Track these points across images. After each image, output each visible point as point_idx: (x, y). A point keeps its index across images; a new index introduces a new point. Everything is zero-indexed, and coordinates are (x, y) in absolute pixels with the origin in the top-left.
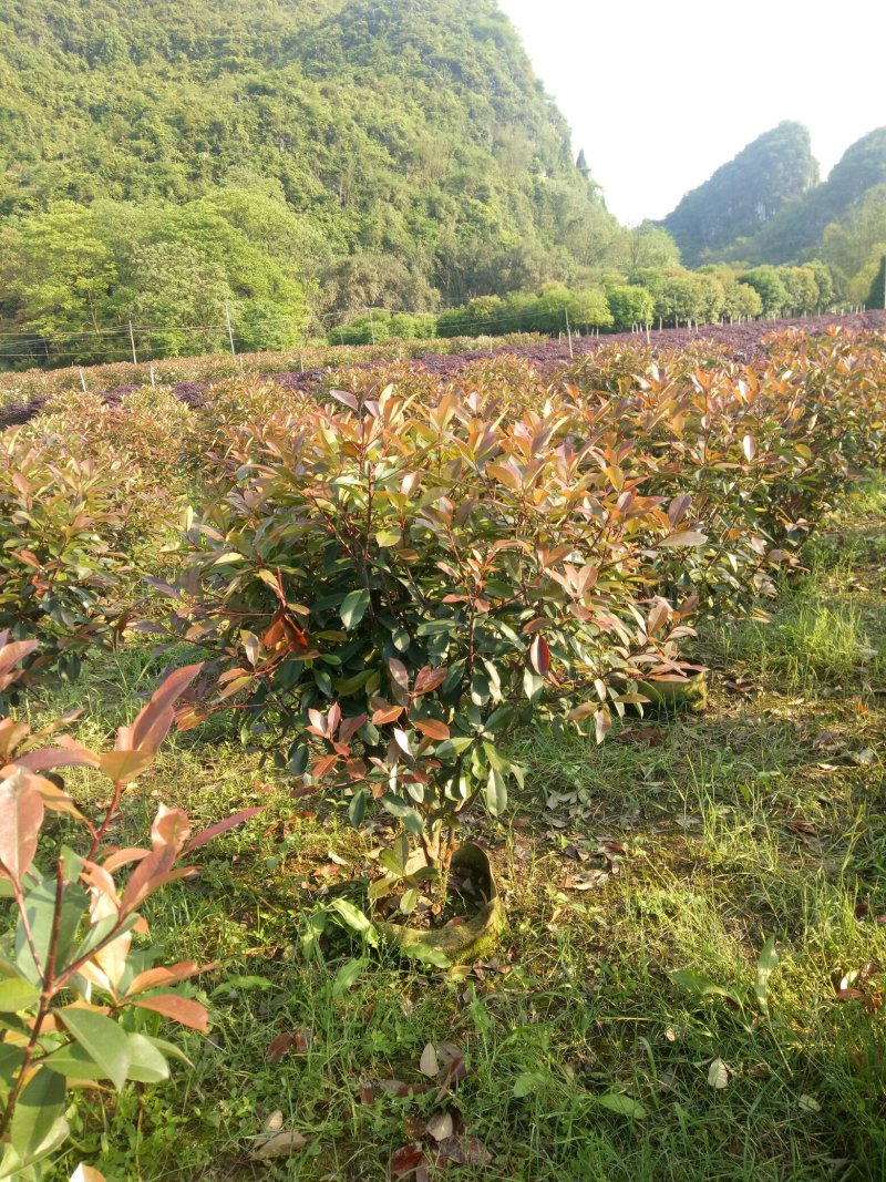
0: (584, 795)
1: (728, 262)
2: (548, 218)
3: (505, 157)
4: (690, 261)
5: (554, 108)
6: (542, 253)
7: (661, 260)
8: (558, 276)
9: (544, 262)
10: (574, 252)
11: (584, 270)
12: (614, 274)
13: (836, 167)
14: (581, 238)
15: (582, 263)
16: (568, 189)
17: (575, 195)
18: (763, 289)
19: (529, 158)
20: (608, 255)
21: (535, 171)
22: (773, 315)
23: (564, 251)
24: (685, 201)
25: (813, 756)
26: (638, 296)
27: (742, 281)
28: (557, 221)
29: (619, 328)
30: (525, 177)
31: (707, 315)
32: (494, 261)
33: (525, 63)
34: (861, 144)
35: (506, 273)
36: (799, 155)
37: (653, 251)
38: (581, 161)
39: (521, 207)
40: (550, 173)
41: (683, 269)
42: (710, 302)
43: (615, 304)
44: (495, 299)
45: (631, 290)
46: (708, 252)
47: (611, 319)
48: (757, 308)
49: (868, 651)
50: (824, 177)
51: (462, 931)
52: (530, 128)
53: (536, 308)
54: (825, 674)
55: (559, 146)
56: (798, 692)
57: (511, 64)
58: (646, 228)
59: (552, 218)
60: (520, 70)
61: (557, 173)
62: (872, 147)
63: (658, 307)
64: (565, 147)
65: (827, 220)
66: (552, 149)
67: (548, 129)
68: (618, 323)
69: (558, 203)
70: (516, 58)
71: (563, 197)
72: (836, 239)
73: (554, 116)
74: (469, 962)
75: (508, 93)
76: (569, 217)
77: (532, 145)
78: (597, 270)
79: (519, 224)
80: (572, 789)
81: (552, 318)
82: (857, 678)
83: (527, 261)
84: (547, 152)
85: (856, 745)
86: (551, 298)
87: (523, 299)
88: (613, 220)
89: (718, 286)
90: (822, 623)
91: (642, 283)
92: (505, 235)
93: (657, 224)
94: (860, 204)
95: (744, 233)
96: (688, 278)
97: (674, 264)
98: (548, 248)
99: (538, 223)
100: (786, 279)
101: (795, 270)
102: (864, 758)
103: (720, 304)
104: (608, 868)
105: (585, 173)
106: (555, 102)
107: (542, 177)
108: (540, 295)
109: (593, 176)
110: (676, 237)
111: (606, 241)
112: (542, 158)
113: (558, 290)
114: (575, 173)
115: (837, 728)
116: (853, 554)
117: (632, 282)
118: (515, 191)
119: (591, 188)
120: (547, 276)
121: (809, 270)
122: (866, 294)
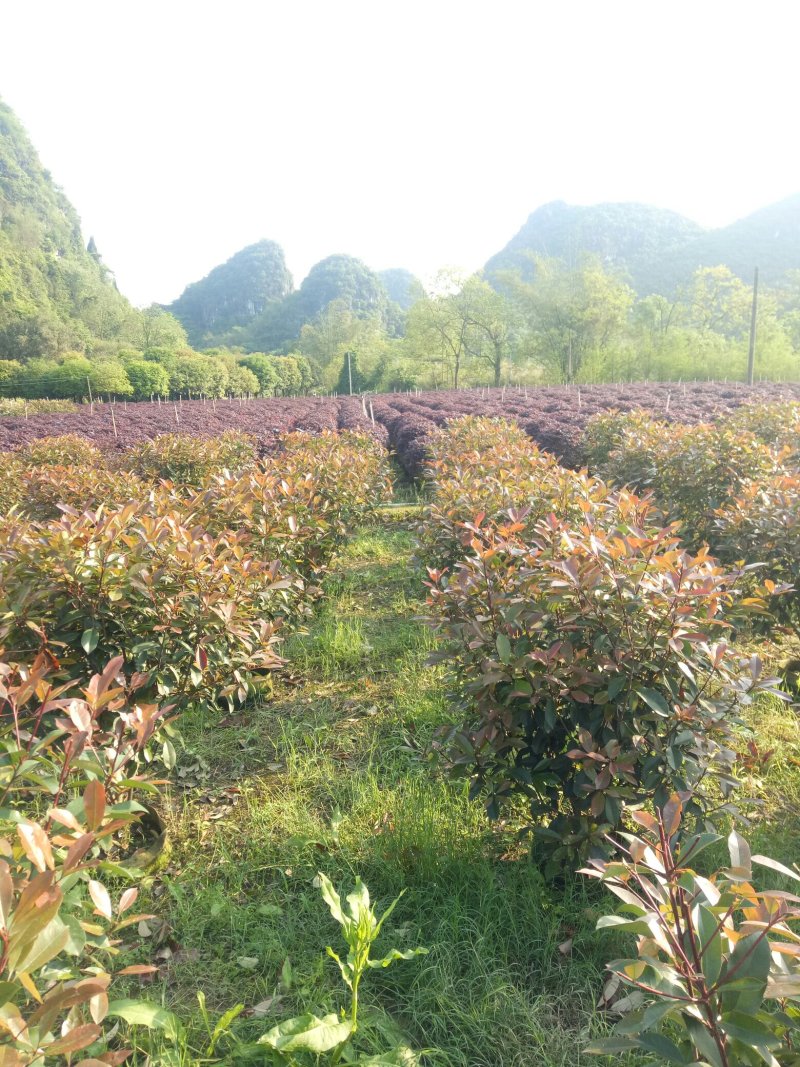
0: (204, 765)
1: (229, 347)
2: (63, 293)
3: (16, 233)
4: (196, 342)
5: (64, 198)
6: (58, 324)
7: (171, 339)
8: (76, 346)
9: (62, 332)
10: (91, 326)
11: (102, 343)
12: (129, 349)
13: (306, 279)
14: (96, 313)
15: (98, 336)
16: (81, 270)
17: (88, 275)
18: (258, 371)
19: (41, 237)
20: (123, 331)
21: (47, 250)
22: (269, 393)
23: (81, 325)
24: (189, 292)
25: (345, 714)
26: (154, 371)
27: (242, 364)
28: (72, 296)
29: (138, 397)
30: (38, 254)
31: (215, 390)
32: (10, 327)
33: (32, 153)
34: (323, 264)
35: (23, 339)
36: (277, 267)
37: (163, 332)
38: (91, 247)
39: (34, 280)
40: (62, 253)
41: (190, 349)
42: (217, 379)
43: (133, 376)
44: (15, 363)
45: (147, 365)
46: (210, 336)
47: (131, 389)
48: (255, 386)
49: (368, 648)
50: (297, 286)
51: (145, 855)
52: (40, 210)
53: (58, 375)
54: (345, 665)
55: (69, 231)
56: (330, 678)
57: (18, 152)
58: (154, 311)
59: (67, 293)
60: (27, 159)
61: (70, 254)
62: (329, 268)
63: (173, 381)
64: (76, 233)
65: (303, 321)
66: (64, 234)
67: (57, 214)
68: (137, 392)
69: (72, 282)
70: (23, 147)
71: (76, 276)
72: (311, 337)
73: (62, 203)
74: (153, 873)
75: (16, 177)
76: (84, 294)
77: (42, 226)
78: (114, 344)
79: (34, 295)
80: (195, 761)
81: (74, 385)
82: (363, 665)
83: (44, 330)
84: (59, 235)
85: (368, 705)
86: (72, 366)
87: (44, 366)
88: (125, 301)
89: (222, 366)
90: (340, 632)
91: (158, 360)
92: (20, 304)
93: (165, 308)
94: (326, 312)
95: (239, 323)
96: (196, 358)
97: (182, 344)
98: (64, 321)
99: (53, 296)
100: (276, 365)
101: (282, 359)
102: (372, 711)
103: (225, 382)
104: (231, 802)
105: (96, 257)
106: (64, 192)
107: (55, 255)
108: (61, 363)
109: (104, 261)
110: (182, 320)
111: (120, 317)
112: (54, 239)
113: (79, 360)
114: (86, 256)
115: (356, 697)
116: (352, 586)
117: (148, 358)
118: (28, 265)
119: (103, 272)
120: (65, 346)
121: (294, 359)
122: (336, 381)
